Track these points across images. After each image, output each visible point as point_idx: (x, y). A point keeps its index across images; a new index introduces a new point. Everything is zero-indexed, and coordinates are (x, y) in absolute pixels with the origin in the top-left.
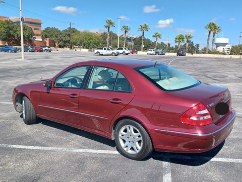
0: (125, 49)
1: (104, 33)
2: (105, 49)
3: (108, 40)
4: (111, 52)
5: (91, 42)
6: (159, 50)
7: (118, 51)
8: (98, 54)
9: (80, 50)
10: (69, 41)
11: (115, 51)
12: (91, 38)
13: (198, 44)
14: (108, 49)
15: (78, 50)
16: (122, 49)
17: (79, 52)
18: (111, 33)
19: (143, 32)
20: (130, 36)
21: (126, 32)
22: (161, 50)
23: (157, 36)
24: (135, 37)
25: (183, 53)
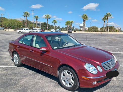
0: (38, 29)
1: (24, 21)
2: (25, 29)
3: (26, 24)
4: (29, 31)
5: (15, 25)
6: (57, 30)
7: (34, 30)
8: (20, 32)
9: (8, 30)
10: (1, 25)
11: (32, 31)
12: (15, 23)
13: (74, 27)
14: (27, 29)
15: (7, 30)
16: (36, 29)
17: (8, 32)
18: (27, 21)
19: (47, 20)
20: (38, 22)
21: (36, 20)
22: (59, 30)
23: (55, 22)
24: (41, 23)
25: (71, 31)
